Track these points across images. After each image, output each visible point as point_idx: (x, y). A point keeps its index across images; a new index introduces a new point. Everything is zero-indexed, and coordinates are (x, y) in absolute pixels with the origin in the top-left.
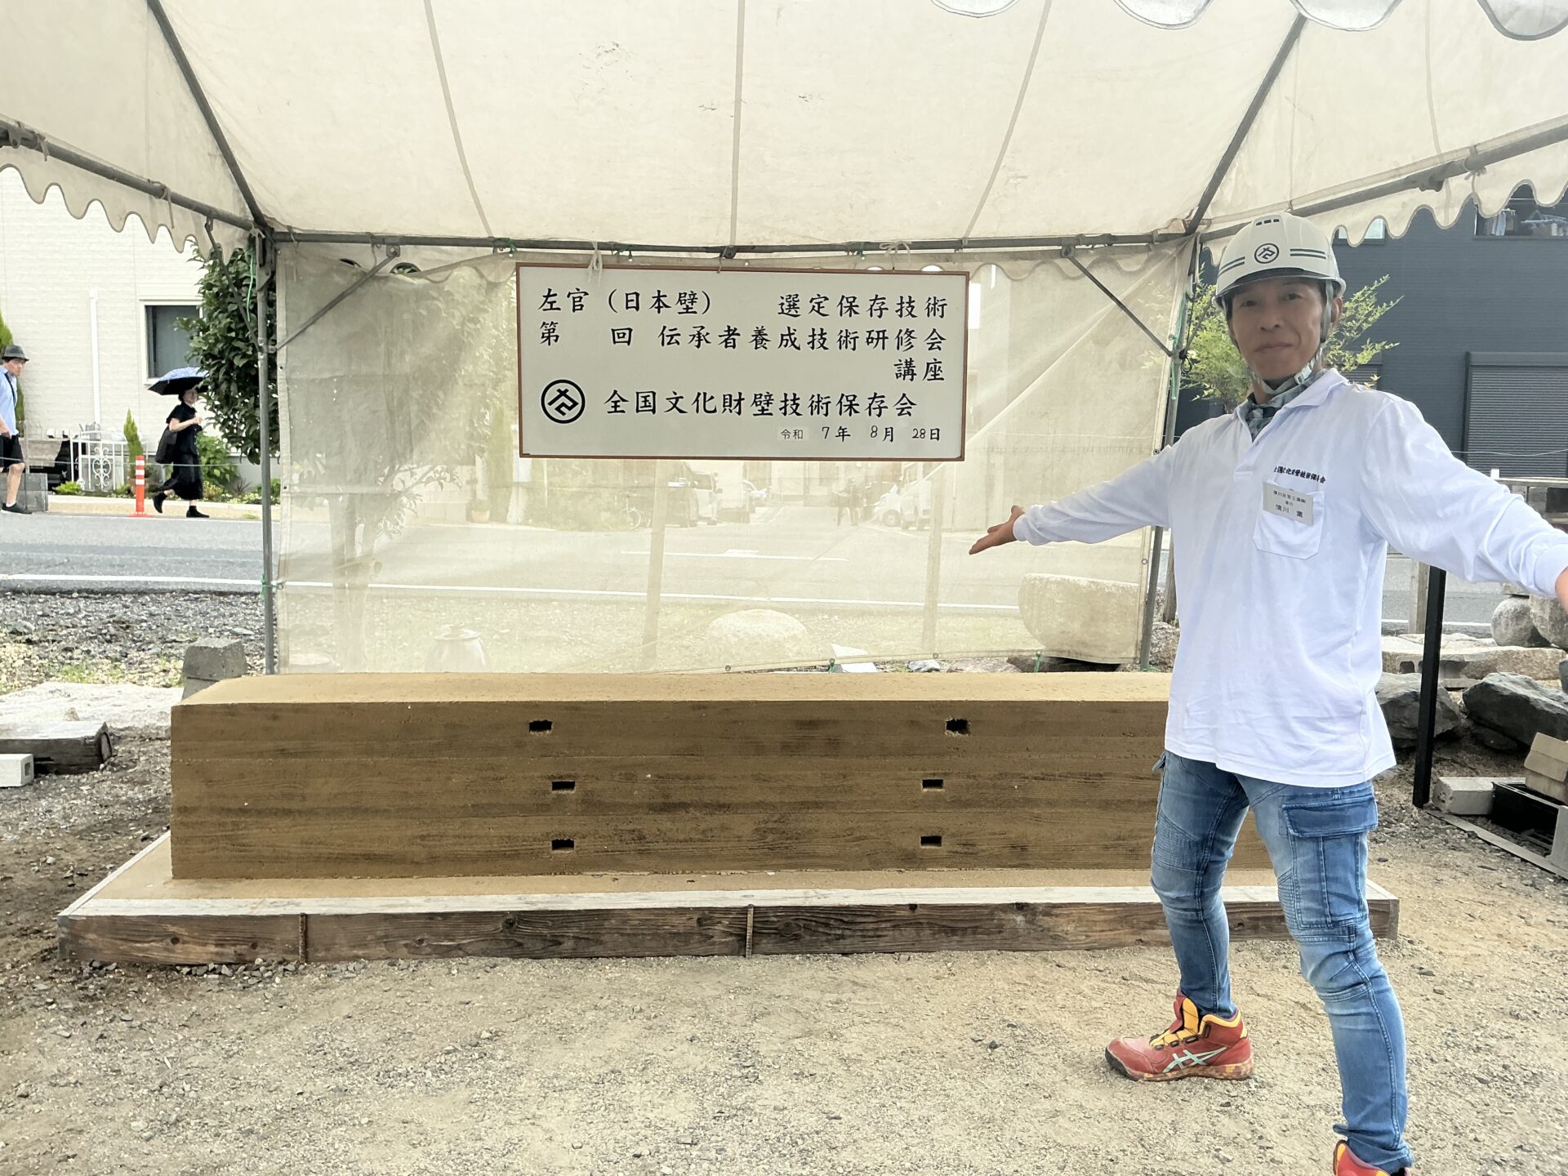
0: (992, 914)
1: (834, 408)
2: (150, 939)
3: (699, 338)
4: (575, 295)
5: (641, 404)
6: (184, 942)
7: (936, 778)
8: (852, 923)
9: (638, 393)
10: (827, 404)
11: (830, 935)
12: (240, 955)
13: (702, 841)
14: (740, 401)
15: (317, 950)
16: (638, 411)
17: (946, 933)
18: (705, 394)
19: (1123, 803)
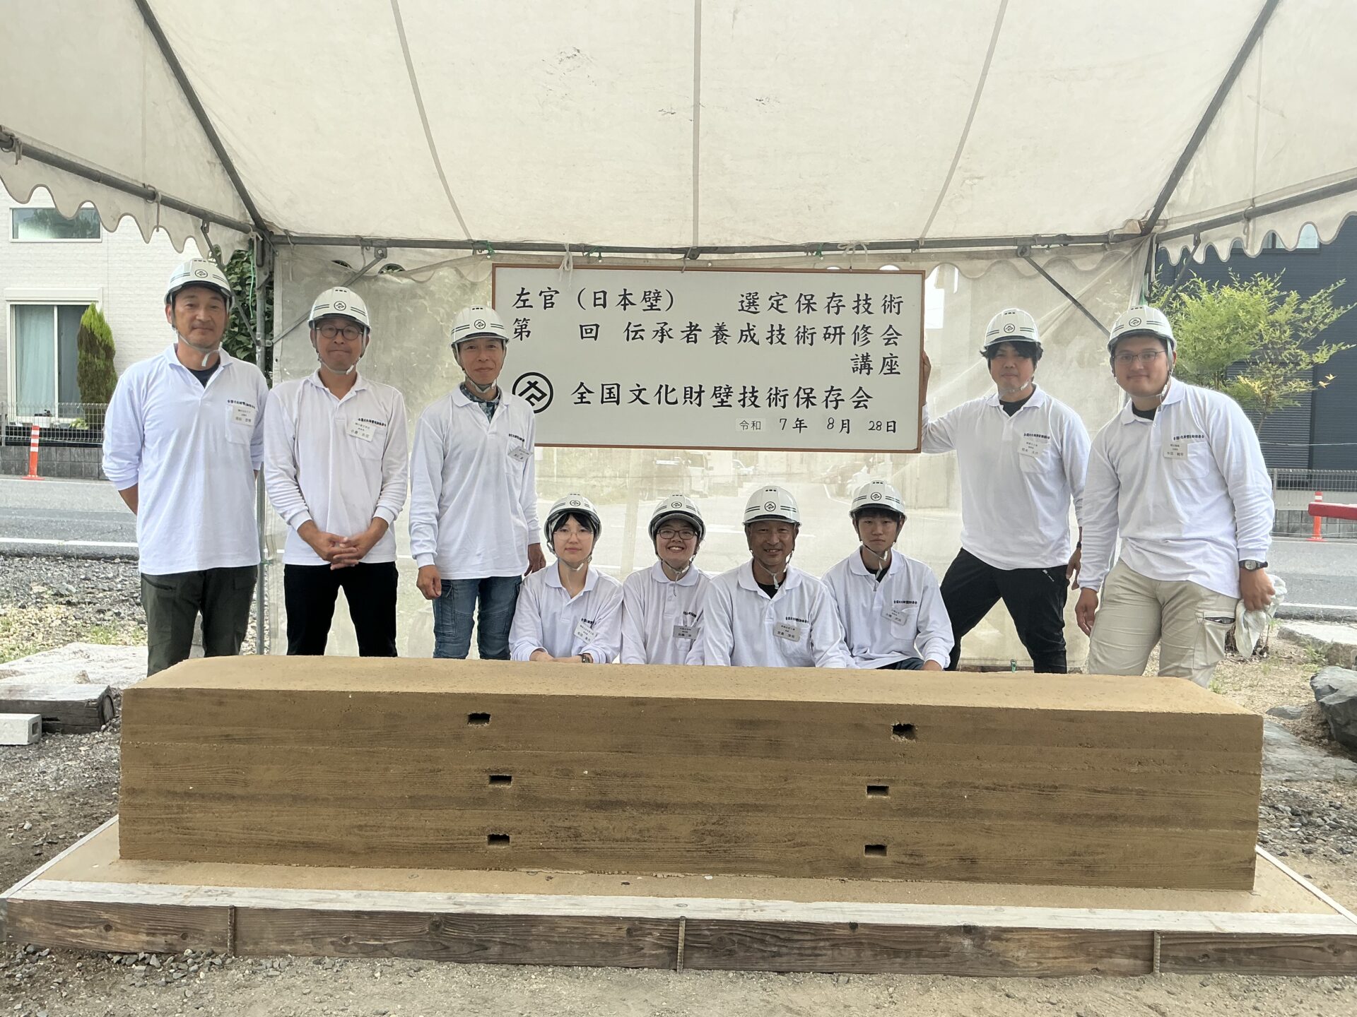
0: (937, 936)
1: (791, 401)
2: (86, 925)
3: (662, 334)
4: (546, 294)
5: (606, 396)
6: (117, 930)
7: (881, 784)
8: (789, 940)
9: (603, 385)
10: (784, 396)
11: (765, 951)
12: (170, 944)
13: (638, 840)
14: (700, 393)
15: (245, 944)
16: (602, 402)
17: (889, 955)
18: (667, 386)
19: (1079, 816)
